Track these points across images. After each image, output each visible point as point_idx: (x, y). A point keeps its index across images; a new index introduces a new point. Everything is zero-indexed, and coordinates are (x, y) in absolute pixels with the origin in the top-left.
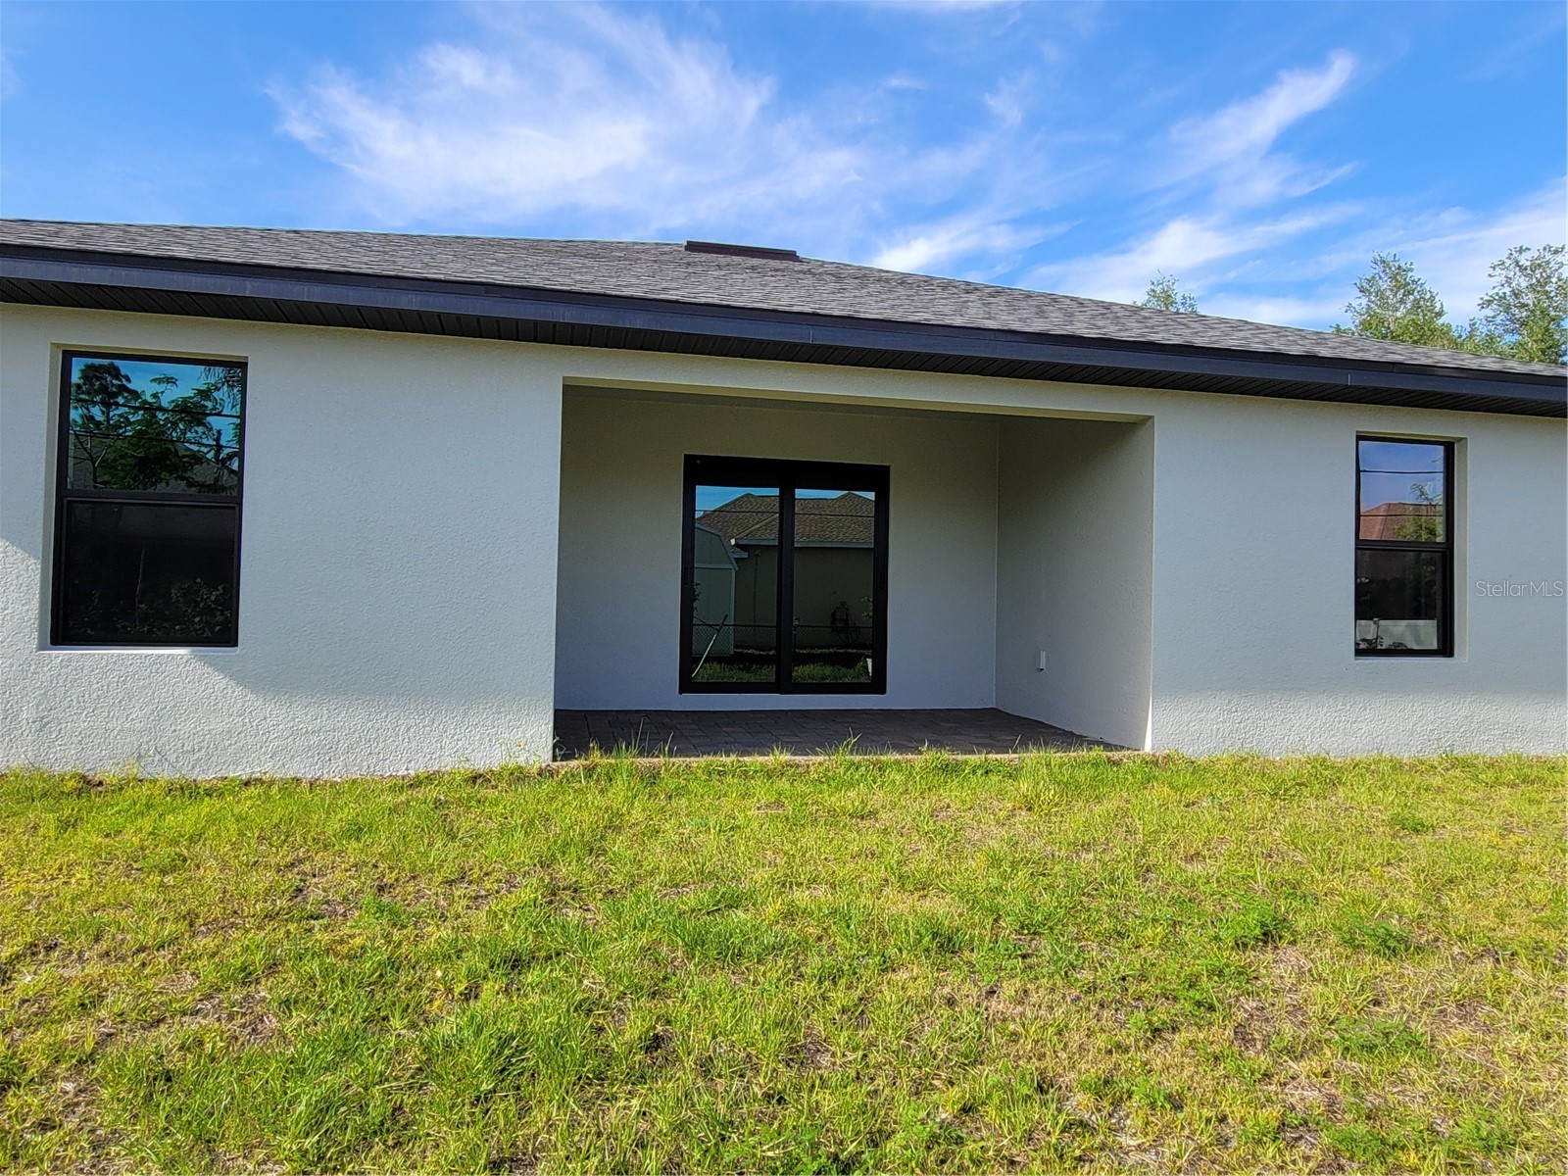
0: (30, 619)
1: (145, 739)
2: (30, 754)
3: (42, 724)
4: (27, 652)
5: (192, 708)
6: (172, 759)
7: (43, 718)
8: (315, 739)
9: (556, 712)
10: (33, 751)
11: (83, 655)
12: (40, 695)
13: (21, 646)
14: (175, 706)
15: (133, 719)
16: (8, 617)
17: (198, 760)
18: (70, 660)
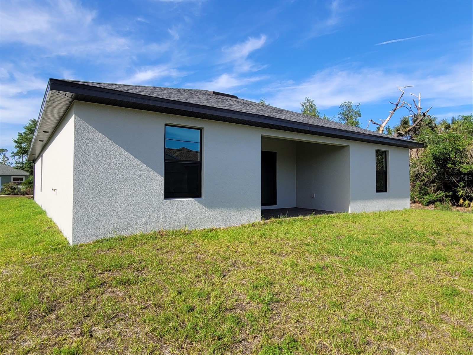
0: (162, 192)
1: (187, 221)
2: (163, 226)
3: (165, 218)
4: (162, 200)
5: (196, 213)
6: (192, 225)
7: (165, 217)
8: (219, 218)
9: (262, 210)
10: (164, 225)
11: (173, 201)
12: (165, 211)
13: (160, 199)
14: (192, 212)
15: (184, 216)
16: (157, 192)
17: (197, 225)
18: (171, 202)
